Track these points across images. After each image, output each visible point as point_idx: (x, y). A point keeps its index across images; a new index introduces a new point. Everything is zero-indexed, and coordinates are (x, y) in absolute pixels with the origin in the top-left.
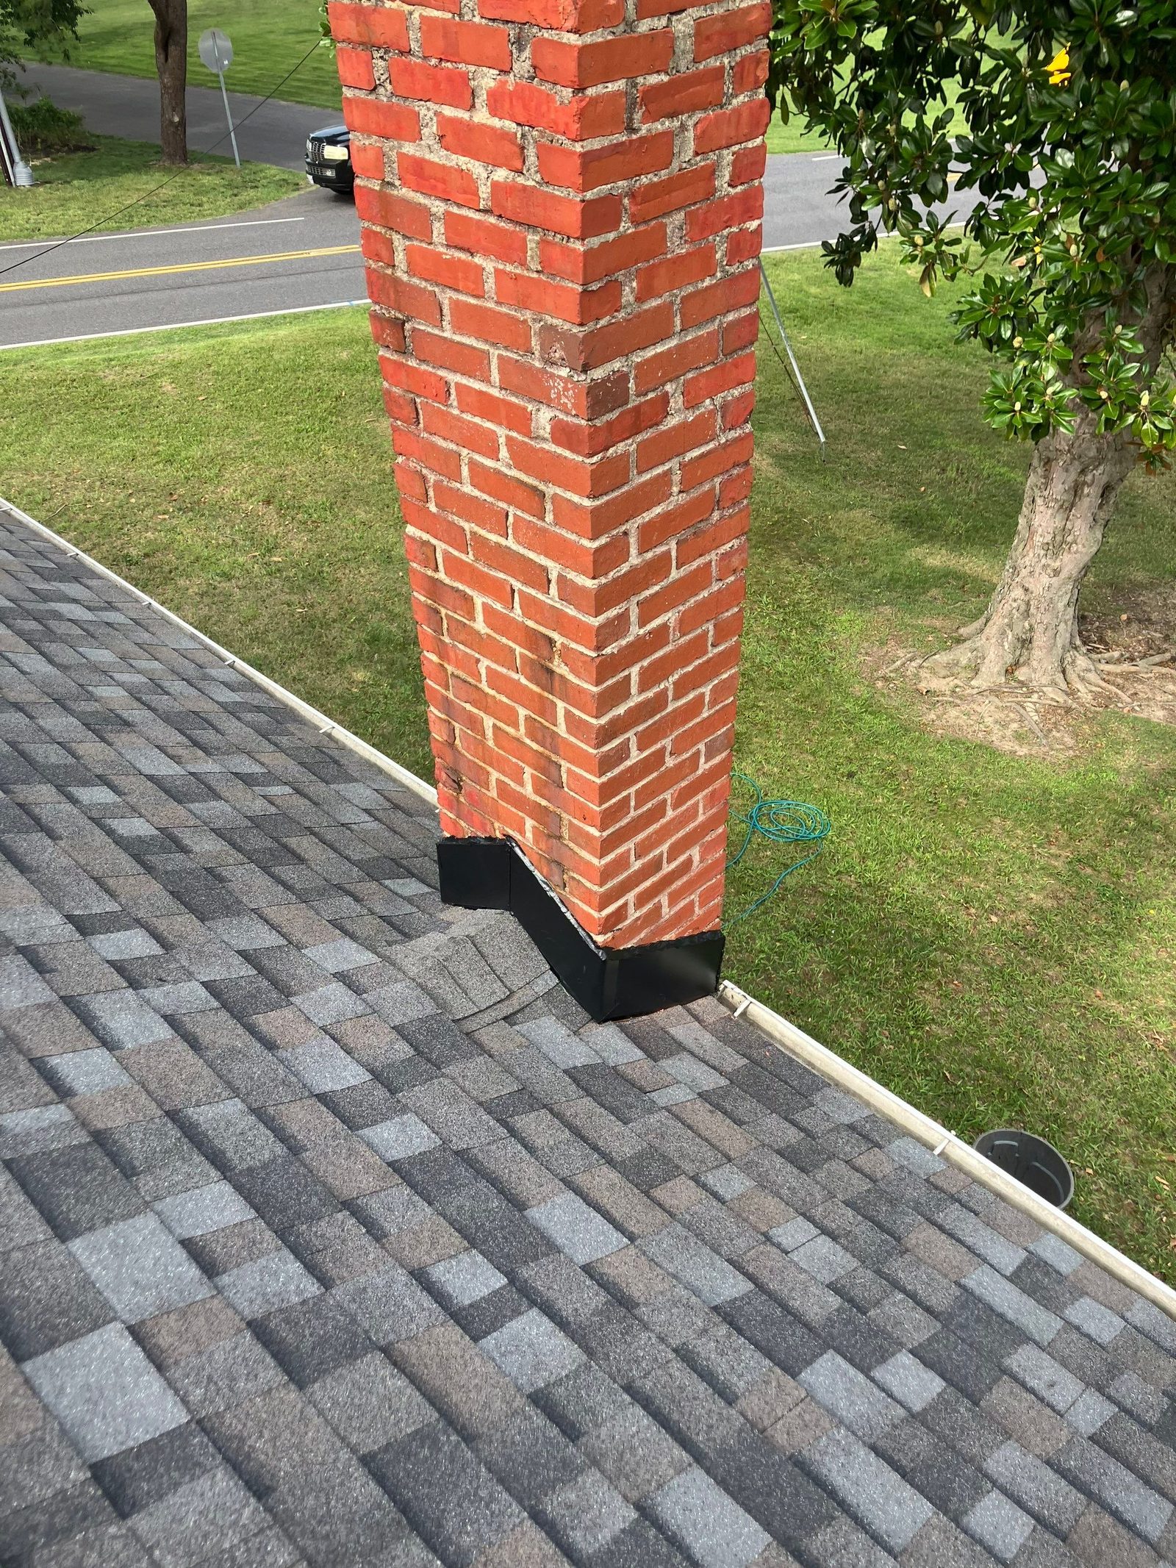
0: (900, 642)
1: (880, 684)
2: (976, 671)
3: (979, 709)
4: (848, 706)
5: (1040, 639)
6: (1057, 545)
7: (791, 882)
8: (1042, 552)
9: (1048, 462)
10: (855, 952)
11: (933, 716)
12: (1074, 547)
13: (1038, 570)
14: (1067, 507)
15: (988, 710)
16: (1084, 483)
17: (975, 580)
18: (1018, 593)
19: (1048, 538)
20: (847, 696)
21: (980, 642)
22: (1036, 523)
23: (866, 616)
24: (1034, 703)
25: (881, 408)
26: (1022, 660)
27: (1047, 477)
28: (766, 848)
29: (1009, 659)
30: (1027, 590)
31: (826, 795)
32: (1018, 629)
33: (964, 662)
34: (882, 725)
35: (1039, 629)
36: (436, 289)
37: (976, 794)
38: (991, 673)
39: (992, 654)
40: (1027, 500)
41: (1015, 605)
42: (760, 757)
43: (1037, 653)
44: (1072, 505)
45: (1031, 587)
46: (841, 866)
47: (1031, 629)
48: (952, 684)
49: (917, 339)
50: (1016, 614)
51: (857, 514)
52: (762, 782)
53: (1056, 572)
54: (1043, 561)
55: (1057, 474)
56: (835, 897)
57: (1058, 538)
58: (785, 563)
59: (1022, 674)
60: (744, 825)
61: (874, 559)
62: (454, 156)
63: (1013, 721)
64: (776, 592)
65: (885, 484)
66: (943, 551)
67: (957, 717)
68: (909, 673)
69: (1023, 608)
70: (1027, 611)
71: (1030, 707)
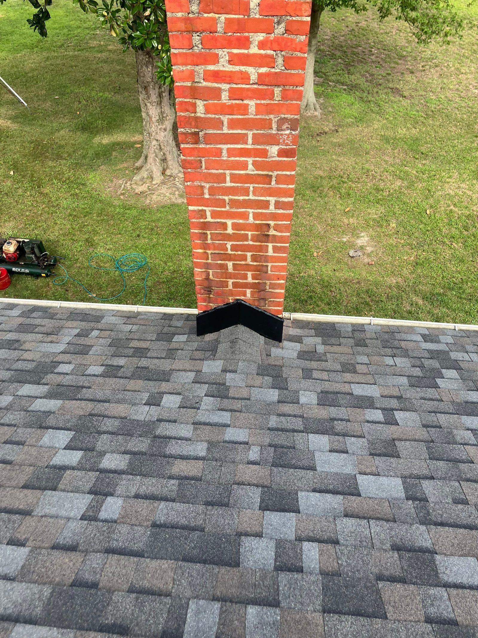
0: (117, 178)
1: (122, 197)
2: (152, 178)
3: (161, 192)
4: (118, 210)
5: (169, 157)
6: (162, 119)
7: (149, 284)
8: (157, 124)
9: (145, 88)
10: (187, 296)
11: (148, 201)
12: (168, 118)
13: (158, 131)
14: (160, 103)
15: (164, 190)
16: (162, 92)
17: (125, 143)
18: (154, 142)
19: (157, 118)
20: (114, 207)
21: (148, 166)
22: (151, 113)
23: (98, 172)
24: (178, 182)
25: (35, 82)
26: (165, 167)
27: (147, 93)
28: (131, 276)
29: (161, 169)
30: (157, 140)
31: (136, 247)
32: (160, 157)
33: (146, 176)
34: (134, 212)
35: (167, 153)
36: (221, 117)
37: (183, 223)
38: (158, 178)
39: (155, 170)
40: (142, 106)
41: (155, 147)
42: (102, 244)
43: (170, 163)
44: (161, 102)
45: (159, 138)
46: (161, 269)
47: (164, 154)
48: (146, 186)
49: (25, 46)
50: (157, 151)
51: (62, 132)
52: (110, 253)
53: (165, 130)
54: (159, 127)
55: (151, 92)
56: (167, 281)
57: (161, 116)
58: (50, 163)
59: (168, 172)
60: (117, 272)
61: (83, 148)
62: (237, 67)
63: (175, 191)
64: (57, 176)
65: (62, 116)
66: (105, 136)
67: (157, 198)
68: (129, 189)
69: (158, 147)
70: (161, 148)
71: (178, 183)
